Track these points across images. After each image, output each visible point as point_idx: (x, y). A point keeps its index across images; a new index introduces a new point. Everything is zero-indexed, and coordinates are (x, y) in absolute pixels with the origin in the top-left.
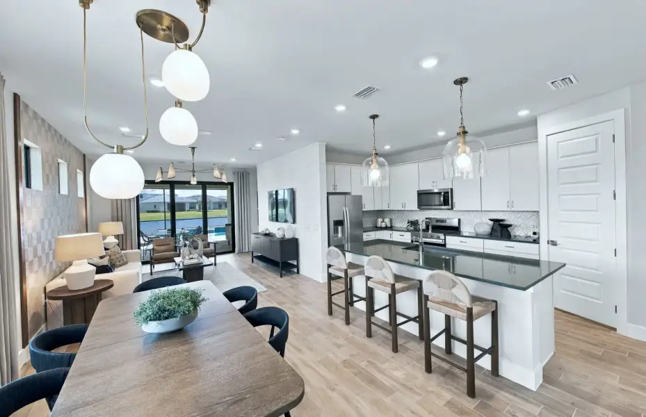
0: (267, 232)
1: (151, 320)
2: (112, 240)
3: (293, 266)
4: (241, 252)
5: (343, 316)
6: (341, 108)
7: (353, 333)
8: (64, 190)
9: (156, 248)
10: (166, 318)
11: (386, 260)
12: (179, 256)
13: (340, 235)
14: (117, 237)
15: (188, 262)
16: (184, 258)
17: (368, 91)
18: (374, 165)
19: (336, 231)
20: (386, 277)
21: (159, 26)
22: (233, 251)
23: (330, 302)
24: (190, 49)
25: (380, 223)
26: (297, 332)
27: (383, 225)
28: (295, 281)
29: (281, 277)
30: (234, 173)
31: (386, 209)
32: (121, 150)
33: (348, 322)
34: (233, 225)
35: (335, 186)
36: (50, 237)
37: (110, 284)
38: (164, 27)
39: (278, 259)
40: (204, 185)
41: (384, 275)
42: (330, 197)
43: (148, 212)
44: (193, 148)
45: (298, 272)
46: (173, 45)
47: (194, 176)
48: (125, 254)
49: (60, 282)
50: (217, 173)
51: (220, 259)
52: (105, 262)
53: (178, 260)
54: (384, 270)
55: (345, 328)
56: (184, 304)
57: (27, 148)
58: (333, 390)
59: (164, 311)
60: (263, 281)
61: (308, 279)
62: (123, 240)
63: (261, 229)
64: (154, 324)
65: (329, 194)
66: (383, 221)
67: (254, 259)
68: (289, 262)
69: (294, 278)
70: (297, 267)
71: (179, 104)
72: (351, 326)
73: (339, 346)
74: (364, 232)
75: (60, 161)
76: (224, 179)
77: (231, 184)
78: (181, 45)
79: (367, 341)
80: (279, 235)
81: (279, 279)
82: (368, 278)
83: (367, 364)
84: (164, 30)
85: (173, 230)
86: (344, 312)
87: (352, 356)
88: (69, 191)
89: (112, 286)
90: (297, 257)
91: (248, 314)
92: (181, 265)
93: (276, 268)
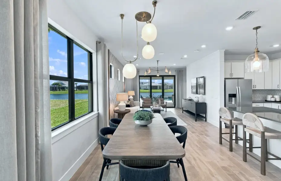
0: (190, 99)
1: (137, 119)
2: (131, 97)
3: (203, 117)
4: (179, 108)
5: (228, 147)
6: (229, 28)
7: (234, 156)
8: (119, 79)
9: (145, 102)
10: (142, 120)
11: (259, 117)
12: (152, 105)
13: (233, 103)
14: (133, 96)
15: (155, 108)
16: (153, 106)
17: (248, 14)
18: (256, 58)
19: (230, 101)
20: (257, 127)
21: (142, 17)
22: (175, 107)
23: (221, 138)
24: (150, 22)
25: (269, 98)
26: (199, 146)
27: (273, 100)
28: (203, 124)
29: (196, 121)
30: (176, 71)
31: (276, 88)
32: (131, 62)
33: (231, 150)
34: (175, 95)
35: (231, 74)
36: (115, 94)
37: (129, 111)
38: (143, 17)
39: (194, 112)
40: (163, 77)
41: (256, 125)
42: (227, 80)
43: (144, 89)
44: (158, 61)
45: (206, 121)
46: (146, 22)
47: (158, 73)
48: (135, 103)
49: (117, 108)
50: (166, 71)
51: (168, 109)
52: (129, 103)
53: (151, 107)
54: (256, 122)
55: (229, 153)
56: (147, 116)
57: (111, 66)
58: (213, 176)
59: (141, 117)
60: (186, 121)
61: (211, 125)
62: (135, 98)
63: (188, 97)
64: (138, 121)
65: (225, 79)
66: (273, 97)
67: (184, 112)
68: (201, 114)
69: (203, 123)
70: (205, 118)
71: (148, 43)
72: (233, 152)
73: (222, 160)
74: (253, 102)
75: (118, 69)
76: (170, 73)
77: (174, 76)
78: (148, 22)
79: (243, 163)
80: (195, 100)
81: (195, 121)
82: (245, 127)
83: (239, 173)
84: (143, 18)
85: (151, 96)
86: (229, 143)
87: (230, 166)
88: (120, 80)
89: (130, 112)
90: (205, 112)
91: (171, 127)
92: (152, 108)
93: (193, 117)
